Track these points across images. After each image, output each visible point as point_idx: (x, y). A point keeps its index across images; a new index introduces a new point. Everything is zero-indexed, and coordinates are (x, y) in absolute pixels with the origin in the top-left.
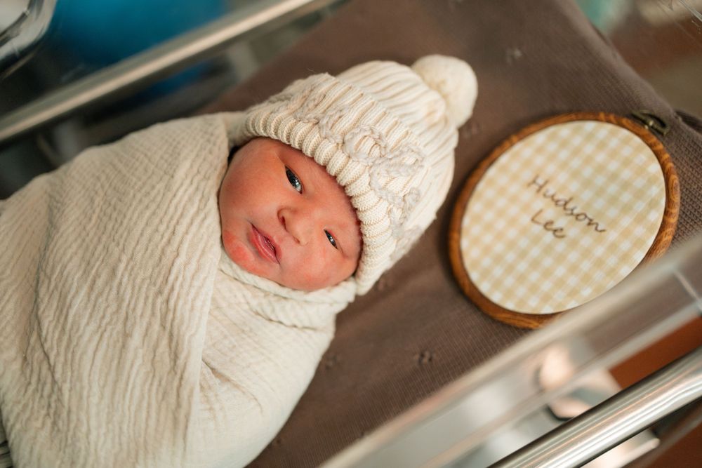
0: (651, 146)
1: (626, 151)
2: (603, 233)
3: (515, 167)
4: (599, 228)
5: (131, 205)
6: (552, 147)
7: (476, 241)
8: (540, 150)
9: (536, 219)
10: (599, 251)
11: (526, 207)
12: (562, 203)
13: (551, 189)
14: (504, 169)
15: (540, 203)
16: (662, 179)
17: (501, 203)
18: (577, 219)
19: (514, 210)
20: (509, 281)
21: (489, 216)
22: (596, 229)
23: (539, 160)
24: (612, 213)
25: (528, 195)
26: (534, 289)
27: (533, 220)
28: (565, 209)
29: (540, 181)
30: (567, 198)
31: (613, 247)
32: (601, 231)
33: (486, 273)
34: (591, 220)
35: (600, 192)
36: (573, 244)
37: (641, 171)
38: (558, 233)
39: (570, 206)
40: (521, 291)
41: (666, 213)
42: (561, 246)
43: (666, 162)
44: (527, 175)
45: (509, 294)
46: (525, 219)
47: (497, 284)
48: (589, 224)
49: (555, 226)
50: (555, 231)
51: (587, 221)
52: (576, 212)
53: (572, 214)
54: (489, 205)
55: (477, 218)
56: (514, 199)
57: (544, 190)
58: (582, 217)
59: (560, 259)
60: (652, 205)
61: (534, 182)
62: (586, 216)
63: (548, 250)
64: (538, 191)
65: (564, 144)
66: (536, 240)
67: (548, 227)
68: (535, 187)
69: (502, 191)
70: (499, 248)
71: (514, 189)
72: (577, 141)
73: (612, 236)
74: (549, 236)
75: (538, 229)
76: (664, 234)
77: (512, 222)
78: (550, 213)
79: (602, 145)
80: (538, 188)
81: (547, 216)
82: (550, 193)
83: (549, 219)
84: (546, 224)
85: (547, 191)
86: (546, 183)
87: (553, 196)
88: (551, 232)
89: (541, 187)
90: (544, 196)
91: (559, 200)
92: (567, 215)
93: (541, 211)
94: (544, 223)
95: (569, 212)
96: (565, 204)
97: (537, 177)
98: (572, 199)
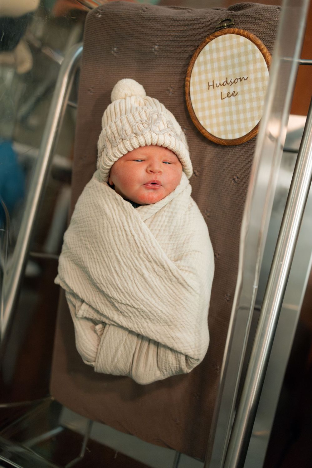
0: (233, 33)
1: (228, 43)
2: (248, 79)
3: (198, 88)
4: (246, 79)
5: (102, 236)
6: (203, 68)
7: (211, 126)
8: (200, 74)
9: (222, 98)
10: (253, 86)
11: (216, 97)
12: (225, 83)
13: (217, 82)
14: (195, 92)
15: (218, 91)
16: (248, 40)
17: (206, 104)
18: (235, 83)
19: (213, 102)
20: (236, 126)
21: (207, 113)
22: (245, 80)
23: (203, 77)
24: (244, 69)
25: (212, 92)
26: (246, 120)
27: (222, 99)
28: (228, 84)
29: (211, 84)
30: (226, 80)
31: (256, 80)
32: (247, 79)
33: (226, 132)
34: (240, 78)
35: (233, 66)
36: (243, 92)
37: (239, 45)
38: (234, 94)
39: (229, 81)
40: (243, 125)
41: (261, 50)
42: (239, 97)
43: (243, 33)
44: (205, 86)
45: (240, 130)
46: (220, 101)
47: (233, 132)
48: (241, 81)
49: (231, 93)
50: (233, 94)
51: (239, 80)
52: (232, 81)
53: (232, 83)
54: (203, 109)
55: (204, 118)
56: (209, 99)
57: (215, 85)
58: (236, 81)
59: (244, 102)
60: (254, 52)
61: (209, 86)
62: (237, 79)
63: (237, 103)
64: (214, 87)
65: (205, 63)
66: (230, 104)
67: (229, 96)
69: (202, 101)
70: (221, 119)
71: (205, 95)
72: (208, 57)
73: (252, 76)
74: (233, 99)
75: (227, 100)
76: (267, 58)
77: (216, 106)
78: (225, 90)
79: (218, 50)
80: (212, 86)
81: (225, 93)
82: (218, 84)
83: (227, 93)
84: (228, 95)
85: (217, 84)
86: (213, 82)
87: (220, 84)
88: (232, 96)
89: (213, 85)
90: (217, 87)
91: (223, 83)
92: (231, 85)
93: (221, 93)
94: (227, 96)
95: (231, 83)
96: (227, 82)
97: (208, 83)
98: (227, 78)
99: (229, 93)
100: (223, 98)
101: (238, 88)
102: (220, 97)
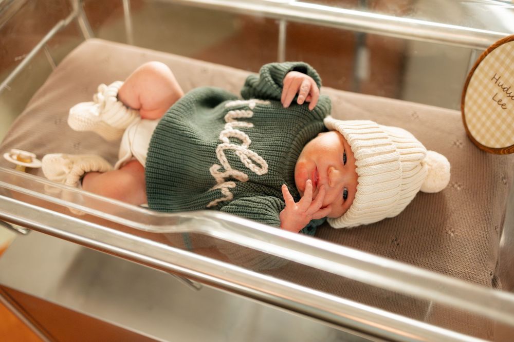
6: (503, 56)
8: (497, 59)
9: (495, 98)
11: (490, 92)
12: (506, 89)
13: (501, 82)
15: (496, 90)
17: (480, 89)
18: (512, 99)
19: (485, 93)
20: (483, 131)
21: (475, 96)
23: (497, 65)
25: (491, 85)
27: (493, 99)
28: (507, 93)
29: (497, 77)
30: (508, 87)
36: (510, 112)
38: (503, 106)
39: (509, 92)
42: (504, 114)
44: (491, 74)
45: (483, 137)
46: (490, 98)
47: (479, 132)
49: (502, 103)
50: (502, 105)
52: (511, 95)
53: (510, 96)
54: (476, 90)
55: (471, 97)
56: (486, 87)
57: (498, 82)
59: (504, 120)
61: (494, 77)
63: (499, 115)
64: (496, 82)
65: (508, 54)
66: (494, 110)
67: (499, 103)
69: (481, 82)
70: (479, 113)
71: (486, 81)
74: (500, 108)
75: (495, 104)
77: (485, 100)
78: (501, 95)
80: (496, 80)
82: (500, 84)
83: (500, 99)
84: (499, 101)
86: (499, 78)
87: (502, 85)
88: (500, 106)
89: (497, 80)
90: (498, 85)
91: (505, 88)
92: (508, 96)
93: (497, 94)
95: (509, 95)
96: (507, 90)
98: (510, 87)
99: (501, 101)
101: (510, 104)
102: (493, 96)
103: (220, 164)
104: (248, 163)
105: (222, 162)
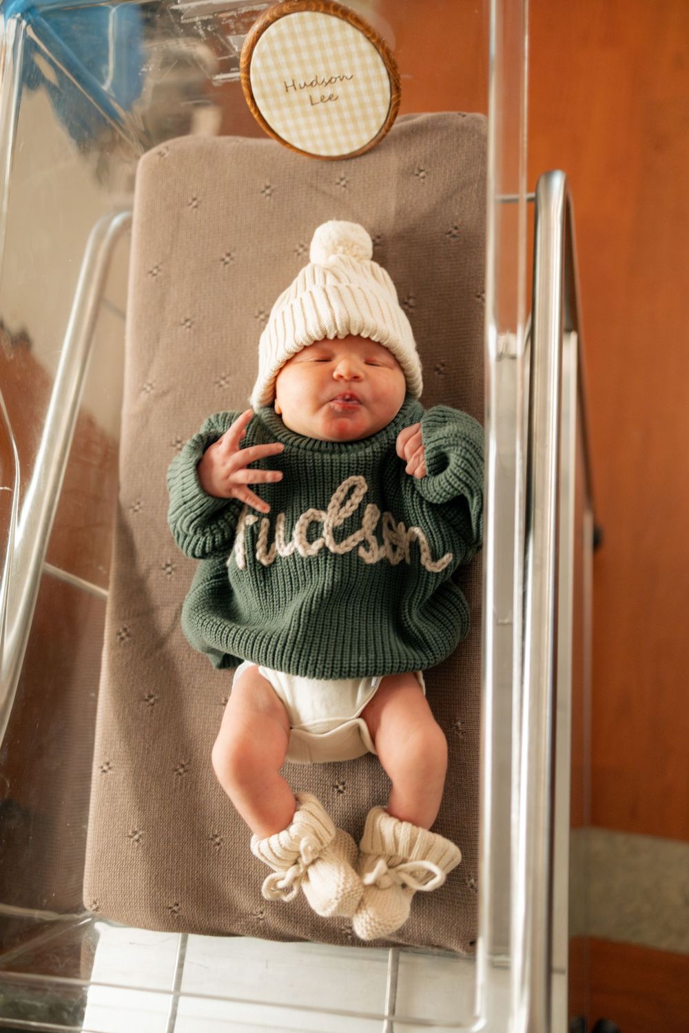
2: (353, 78)
3: (266, 88)
4: (349, 77)
6: (269, 61)
10: (363, 87)
11: (301, 102)
12: (314, 83)
13: (300, 82)
15: (305, 94)
18: (332, 83)
19: (297, 109)
22: (348, 79)
23: (274, 74)
24: (345, 63)
25: (293, 95)
26: (357, 131)
27: (312, 104)
28: (320, 84)
29: (290, 83)
30: (315, 78)
31: (367, 79)
32: (351, 77)
33: (326, 147)
34: (339, 77)
35: (325, 60)
36: (347, 96)
37: (330, 29)
38: (333, 98)
39: (320, 81)
40: (353, 137)
42: (343, 102)
44: (280, 87)
46: (309, 107)
47: (337, 146)
48: (341, 80)
49: (327, 96)
50: (330, 98)
51: (338, 79)
52: (326, 81)
53: (327, 84)
55: (286, 130)
56: (290, 104)
57: (297, 87)
58: (333, 80)
59: (350, 108)
61: (287, 87)
62: (335, 78)
63: (339, 109)
64: (295, 89)
66: (328, 111)
67: (324, 100)
68: (291, 89)
69: (279, 107)
71: (282, 99)
73: (359, 74)
74: (331, 104)
75: (321, 106)
77: (304, 114)
78: (317, 93)
80: (293, 88)
81: (317, 96)
82: (302, 85)
83: (320, 97)
84: (322, 100)
85: (300, 85)
86: (293, 81)
87: (305, 85)
88: (329, 101)
89: (294, 85)
90: (301, 88)
91: (312, 83)
92: (325, 86)
93: (310, 96)
94: (320, 100)
95: (324, 84)
96: (317, 83)
97: (285, 83)
98: (316, 77)
99: (324, 97)
100: (314, 103)
101: (338, 89)
102: (310, 102)
103: (358, 546)
104: (351, 505)
105: (355, 544)
